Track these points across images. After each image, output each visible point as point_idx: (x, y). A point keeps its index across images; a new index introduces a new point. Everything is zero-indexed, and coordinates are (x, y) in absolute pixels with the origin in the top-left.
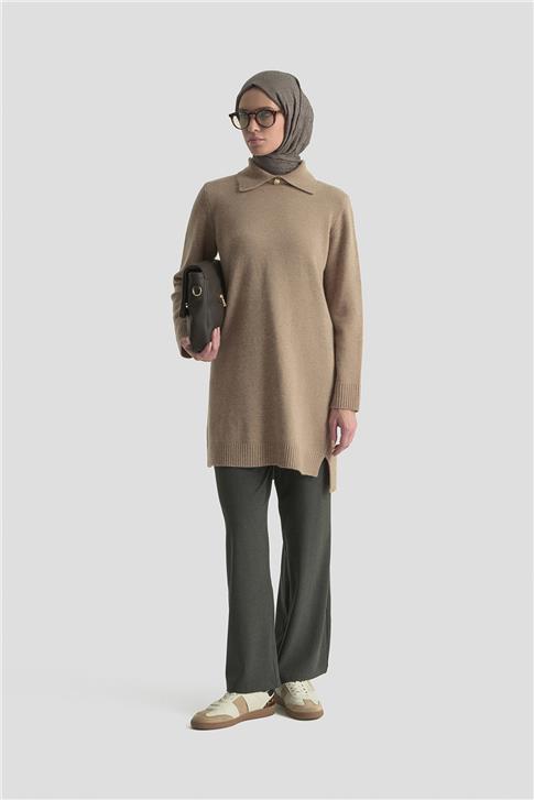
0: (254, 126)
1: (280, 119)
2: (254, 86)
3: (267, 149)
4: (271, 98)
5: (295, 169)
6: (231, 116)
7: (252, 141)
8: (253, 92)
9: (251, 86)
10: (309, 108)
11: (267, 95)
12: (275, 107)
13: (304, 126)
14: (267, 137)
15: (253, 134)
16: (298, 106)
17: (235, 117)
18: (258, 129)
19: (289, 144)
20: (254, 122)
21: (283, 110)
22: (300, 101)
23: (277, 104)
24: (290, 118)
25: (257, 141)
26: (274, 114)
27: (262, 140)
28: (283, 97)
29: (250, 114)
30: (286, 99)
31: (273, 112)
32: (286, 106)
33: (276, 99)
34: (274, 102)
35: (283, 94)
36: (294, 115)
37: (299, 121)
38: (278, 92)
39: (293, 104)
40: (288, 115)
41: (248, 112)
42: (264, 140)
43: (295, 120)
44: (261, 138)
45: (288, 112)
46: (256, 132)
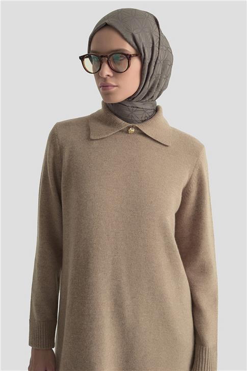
0: (106, 71)
1: (136, 63)
2: (106, 25)
3: (120, 96)
4: (126, 40)
5: (151, 117)
6: (82, 58)
7: (104, 87)
8: (106, 32)
9: (104, 26)
10: (168, 50)
11: (122, 36)
12: (130, 50)
15: (106, 79)
16: (156, 49)
17: (87, 60)
18: (111, 74)
19: (145, 91)
20: (107, 66)
21: (139, 54)
22: (159, 42)
23: (132, 46)
24: (147, 61)
25: (110, 87)
26: (129, 57)
27: (114, 86)
28: (140, 37)
29: (102, 56)
30: (143, 41)
31: (128, 55)
32: (143, 48)
33: (131, 40)
34: (130, 43)
35: (139, 35)
36: (151, 59)
37: (157, 65)
38: (134, 32)
39: (151, 46)
40: (144, 58)
41: (100, 55)
42: (117, 86)
43: (153, 64)
44: (114, 84)
45: (145, 55)
46: (108, 77)
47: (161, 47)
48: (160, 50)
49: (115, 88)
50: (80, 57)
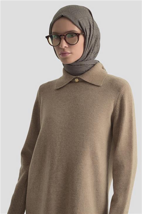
0: (64, 44)
1: (81, 38)
2: (62, 16)
3: (72, 59)
4: (75, 25)
6: (47, 37)
7: (62, 54)
8: (62, 21)
10: (98, 29)
11: (73, 23)
12: (77, 30)
13: (96, 41)
14: (73, 51)
15: (64, 49)
16: (92, 29)
17: (50, 38)
18: (67, 46)
20: (64, 41)
21: (83, 32)
22: (93, 26)
23: (79, 28)
24: (88, 37)
25: (67, 54)
26: (78, 35)
27: (69, 53)
28: (83, 23)
29: (61, 36)
30: (85, 25)
31: (77, 34)
32: (85, 29)
33: (78, 25)
34: (77, 27)
35: (82, 22)
36: (90, 35)
37: (93, 39)
38: (80, 20)
39: (89, 28)
40: (86, 35)
41: (59, 35)
42: (71, 53)
43: (91, 38)
44: (69, 52)
45: (86, 33)
46: (66, 48)
47: (94, 28)
48: (94, 30)
49: (70, 54)
50: (46, 37)
